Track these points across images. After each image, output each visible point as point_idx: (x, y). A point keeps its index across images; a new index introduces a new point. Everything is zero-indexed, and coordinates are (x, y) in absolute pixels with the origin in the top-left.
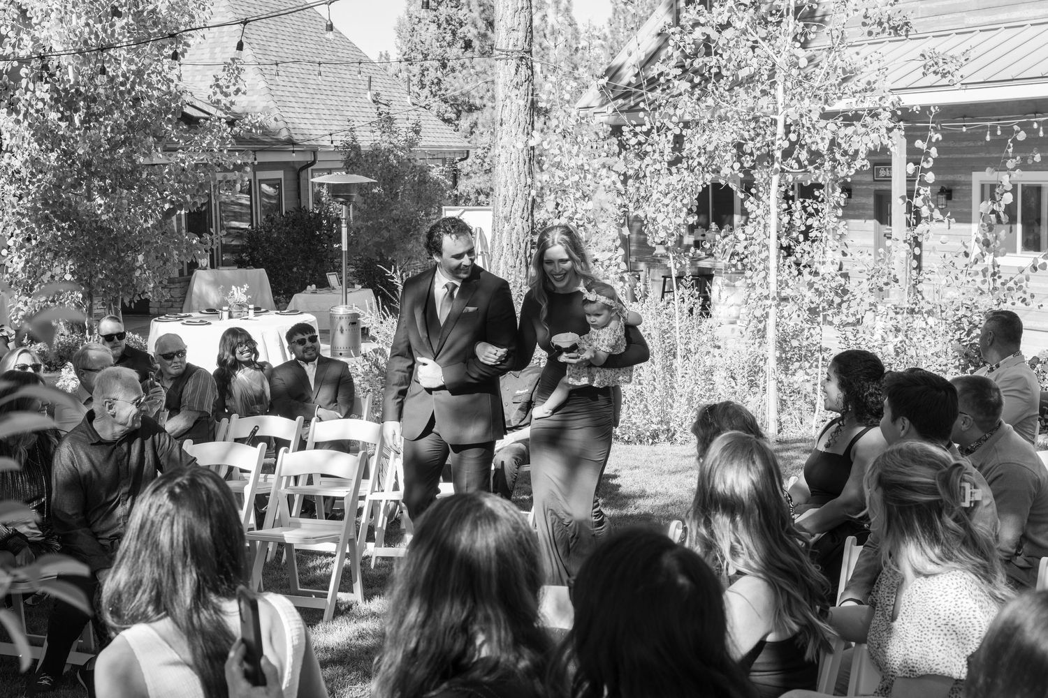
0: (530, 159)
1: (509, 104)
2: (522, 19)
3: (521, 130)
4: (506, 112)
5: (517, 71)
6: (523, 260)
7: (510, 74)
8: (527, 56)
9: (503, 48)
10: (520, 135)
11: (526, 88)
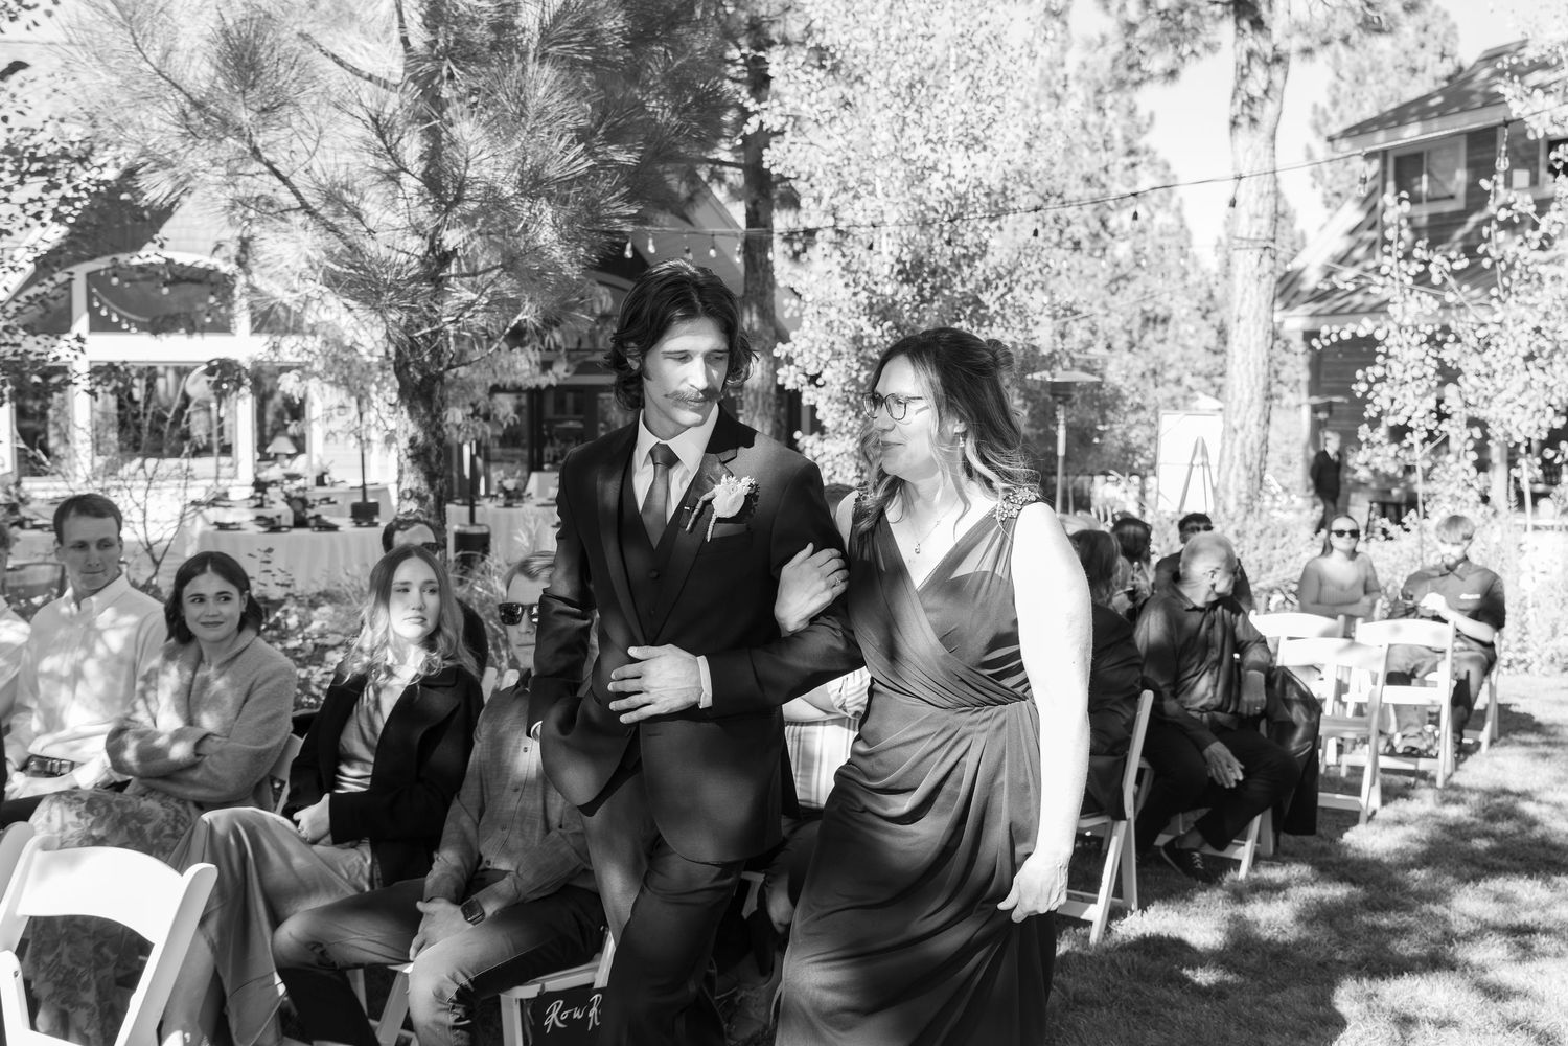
1: (1248, 298)
2: (1267, 205)
3: (1260, 327)
4: (1245, 306)
5: (1260, 261)
7: (1252, 266)
8: (1271, 244)
9: (1245, 235)
10: (1260, 333)
11: (1269, 282)
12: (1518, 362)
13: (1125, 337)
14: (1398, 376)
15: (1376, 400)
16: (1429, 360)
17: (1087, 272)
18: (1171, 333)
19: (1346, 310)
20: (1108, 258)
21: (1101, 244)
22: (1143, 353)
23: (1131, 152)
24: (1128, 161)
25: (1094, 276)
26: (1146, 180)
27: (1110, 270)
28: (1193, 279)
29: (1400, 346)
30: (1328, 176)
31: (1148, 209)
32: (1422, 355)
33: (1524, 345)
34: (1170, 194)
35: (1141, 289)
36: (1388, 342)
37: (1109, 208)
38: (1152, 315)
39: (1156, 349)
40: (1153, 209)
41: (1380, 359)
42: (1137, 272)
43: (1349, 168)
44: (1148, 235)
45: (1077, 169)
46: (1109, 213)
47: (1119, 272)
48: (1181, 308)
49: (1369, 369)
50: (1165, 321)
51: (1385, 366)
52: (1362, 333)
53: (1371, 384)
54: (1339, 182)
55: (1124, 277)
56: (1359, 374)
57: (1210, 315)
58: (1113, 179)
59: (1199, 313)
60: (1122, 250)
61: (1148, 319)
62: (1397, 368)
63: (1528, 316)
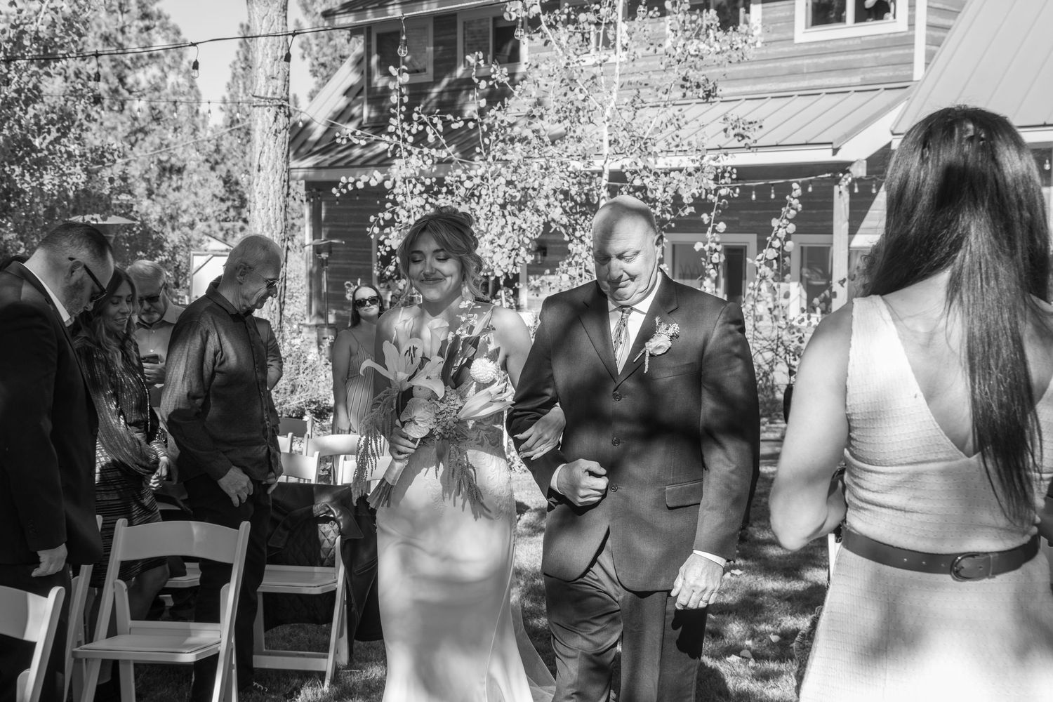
0: (286, 206)
1: (267, 151)
2: (281, 69)
3: (278, 177)
4: (265, 158)
5: (276, 118)
6: (278, 306)
7: (269, 122)
8: (286, 104)
9: (262, 95)
10: (277, 182)
11: (284, 136)
12: (496, 208)
13: (144, 185)
14: (404, 220)
15: (387, 242)
16: (428, 207)
17: (107, 124)
18: (184, 183)
19: (342, 164)
20: (127, 112)
21: (121, 98)
22: (160, 199)
23: (145, 16)
24: (142, 24)
25: (114, 128)
26: (159, 41)
27: (129, 123)
28: (201, 135)
29: (404, 195)
30: (315, 48)
31: (163, 70)
32: (423, 202)
33: (501, 194)
34: (181, 56)
35: (157, 141)
36: (395, 191)
37: (126, 66)
38: (168, 165)
39: (173, 196)
40: (166, 69)
41: (388, 205)
42: (154, 126)
43: (332, 43)
44: (163, 93)
45: (95, 28)
46: (127, 71)
47: (136, 125)
48: (194, 161)
49: (381, 215)
50: (180, 171)
51: (393, 212)
52: (373, 183)
53: (382, 228)
54: (325, 55)
55: (141, 130)
56: (372, 218)
57: (217, 167)
58: (130, 40)
59: (208, 165)
60: (139, 106)
61: (164, 169)
62: (403, 213)
63: (504, 170)
